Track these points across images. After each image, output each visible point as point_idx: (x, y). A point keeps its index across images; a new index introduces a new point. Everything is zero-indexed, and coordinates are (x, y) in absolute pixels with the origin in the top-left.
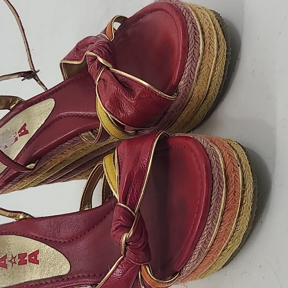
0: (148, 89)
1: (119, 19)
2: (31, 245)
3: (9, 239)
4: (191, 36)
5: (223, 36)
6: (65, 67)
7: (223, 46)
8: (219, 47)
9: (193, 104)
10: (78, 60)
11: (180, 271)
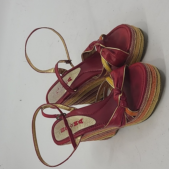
0: (120, 51)
1: (103, 35)
2: (79, 118)
3: (69, 119)
4: (133, 33)
5: (142, 34)
6: (84, 55)
7: (143, 36)
8: (141, 37)
9: (134, 58)
10: (90, 50)
11: (139, 109)
